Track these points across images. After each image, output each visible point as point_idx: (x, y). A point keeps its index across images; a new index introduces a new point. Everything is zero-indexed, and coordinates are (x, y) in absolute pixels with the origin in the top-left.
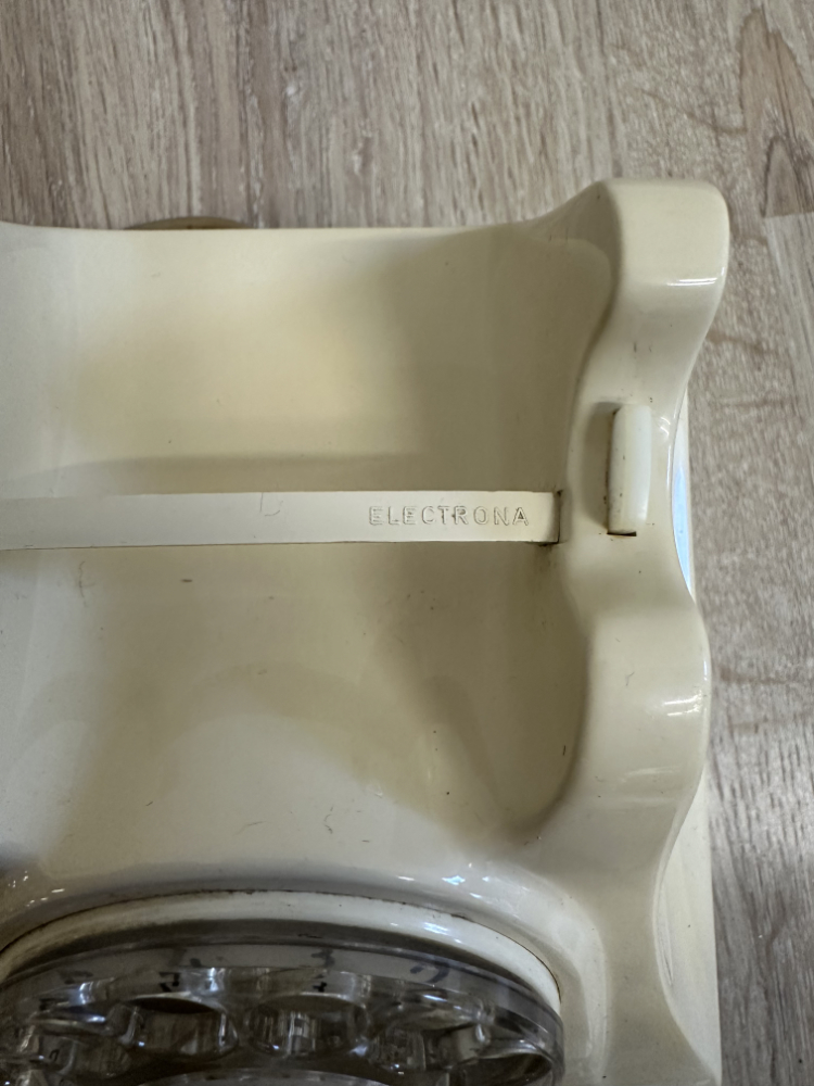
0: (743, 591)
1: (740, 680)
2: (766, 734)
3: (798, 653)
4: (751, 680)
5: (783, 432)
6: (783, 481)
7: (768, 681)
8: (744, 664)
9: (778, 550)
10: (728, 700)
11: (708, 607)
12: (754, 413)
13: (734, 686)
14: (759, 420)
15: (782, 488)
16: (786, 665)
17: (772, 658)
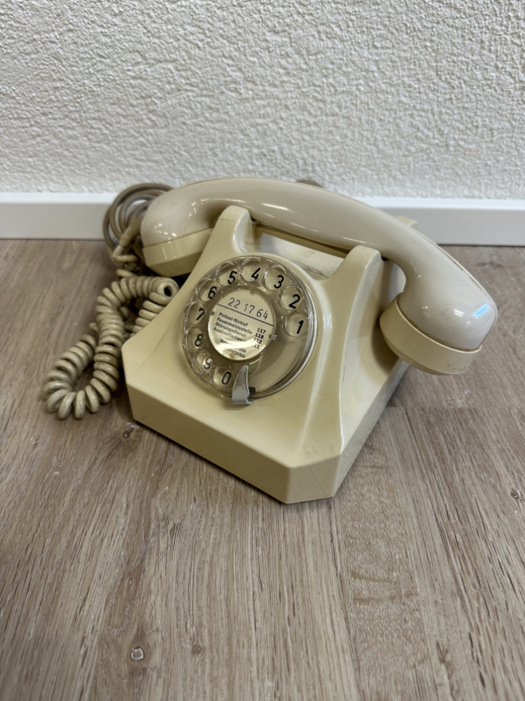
0: (363, 538)
1: (361, 578)
2: (373, 605)
3: (389, 569)
4: (366, 578)
5: (382, 478)
6: (382, 496)
7: (374, 580)
8: (363, 571)
9: (380, 523)
10: (354, 586)
11: (347, 544)
12: (370, 470)
13: (358, 580)
14: (372, 472)
15: (382, 499)
16: (383, 574)
17: (377, 570)
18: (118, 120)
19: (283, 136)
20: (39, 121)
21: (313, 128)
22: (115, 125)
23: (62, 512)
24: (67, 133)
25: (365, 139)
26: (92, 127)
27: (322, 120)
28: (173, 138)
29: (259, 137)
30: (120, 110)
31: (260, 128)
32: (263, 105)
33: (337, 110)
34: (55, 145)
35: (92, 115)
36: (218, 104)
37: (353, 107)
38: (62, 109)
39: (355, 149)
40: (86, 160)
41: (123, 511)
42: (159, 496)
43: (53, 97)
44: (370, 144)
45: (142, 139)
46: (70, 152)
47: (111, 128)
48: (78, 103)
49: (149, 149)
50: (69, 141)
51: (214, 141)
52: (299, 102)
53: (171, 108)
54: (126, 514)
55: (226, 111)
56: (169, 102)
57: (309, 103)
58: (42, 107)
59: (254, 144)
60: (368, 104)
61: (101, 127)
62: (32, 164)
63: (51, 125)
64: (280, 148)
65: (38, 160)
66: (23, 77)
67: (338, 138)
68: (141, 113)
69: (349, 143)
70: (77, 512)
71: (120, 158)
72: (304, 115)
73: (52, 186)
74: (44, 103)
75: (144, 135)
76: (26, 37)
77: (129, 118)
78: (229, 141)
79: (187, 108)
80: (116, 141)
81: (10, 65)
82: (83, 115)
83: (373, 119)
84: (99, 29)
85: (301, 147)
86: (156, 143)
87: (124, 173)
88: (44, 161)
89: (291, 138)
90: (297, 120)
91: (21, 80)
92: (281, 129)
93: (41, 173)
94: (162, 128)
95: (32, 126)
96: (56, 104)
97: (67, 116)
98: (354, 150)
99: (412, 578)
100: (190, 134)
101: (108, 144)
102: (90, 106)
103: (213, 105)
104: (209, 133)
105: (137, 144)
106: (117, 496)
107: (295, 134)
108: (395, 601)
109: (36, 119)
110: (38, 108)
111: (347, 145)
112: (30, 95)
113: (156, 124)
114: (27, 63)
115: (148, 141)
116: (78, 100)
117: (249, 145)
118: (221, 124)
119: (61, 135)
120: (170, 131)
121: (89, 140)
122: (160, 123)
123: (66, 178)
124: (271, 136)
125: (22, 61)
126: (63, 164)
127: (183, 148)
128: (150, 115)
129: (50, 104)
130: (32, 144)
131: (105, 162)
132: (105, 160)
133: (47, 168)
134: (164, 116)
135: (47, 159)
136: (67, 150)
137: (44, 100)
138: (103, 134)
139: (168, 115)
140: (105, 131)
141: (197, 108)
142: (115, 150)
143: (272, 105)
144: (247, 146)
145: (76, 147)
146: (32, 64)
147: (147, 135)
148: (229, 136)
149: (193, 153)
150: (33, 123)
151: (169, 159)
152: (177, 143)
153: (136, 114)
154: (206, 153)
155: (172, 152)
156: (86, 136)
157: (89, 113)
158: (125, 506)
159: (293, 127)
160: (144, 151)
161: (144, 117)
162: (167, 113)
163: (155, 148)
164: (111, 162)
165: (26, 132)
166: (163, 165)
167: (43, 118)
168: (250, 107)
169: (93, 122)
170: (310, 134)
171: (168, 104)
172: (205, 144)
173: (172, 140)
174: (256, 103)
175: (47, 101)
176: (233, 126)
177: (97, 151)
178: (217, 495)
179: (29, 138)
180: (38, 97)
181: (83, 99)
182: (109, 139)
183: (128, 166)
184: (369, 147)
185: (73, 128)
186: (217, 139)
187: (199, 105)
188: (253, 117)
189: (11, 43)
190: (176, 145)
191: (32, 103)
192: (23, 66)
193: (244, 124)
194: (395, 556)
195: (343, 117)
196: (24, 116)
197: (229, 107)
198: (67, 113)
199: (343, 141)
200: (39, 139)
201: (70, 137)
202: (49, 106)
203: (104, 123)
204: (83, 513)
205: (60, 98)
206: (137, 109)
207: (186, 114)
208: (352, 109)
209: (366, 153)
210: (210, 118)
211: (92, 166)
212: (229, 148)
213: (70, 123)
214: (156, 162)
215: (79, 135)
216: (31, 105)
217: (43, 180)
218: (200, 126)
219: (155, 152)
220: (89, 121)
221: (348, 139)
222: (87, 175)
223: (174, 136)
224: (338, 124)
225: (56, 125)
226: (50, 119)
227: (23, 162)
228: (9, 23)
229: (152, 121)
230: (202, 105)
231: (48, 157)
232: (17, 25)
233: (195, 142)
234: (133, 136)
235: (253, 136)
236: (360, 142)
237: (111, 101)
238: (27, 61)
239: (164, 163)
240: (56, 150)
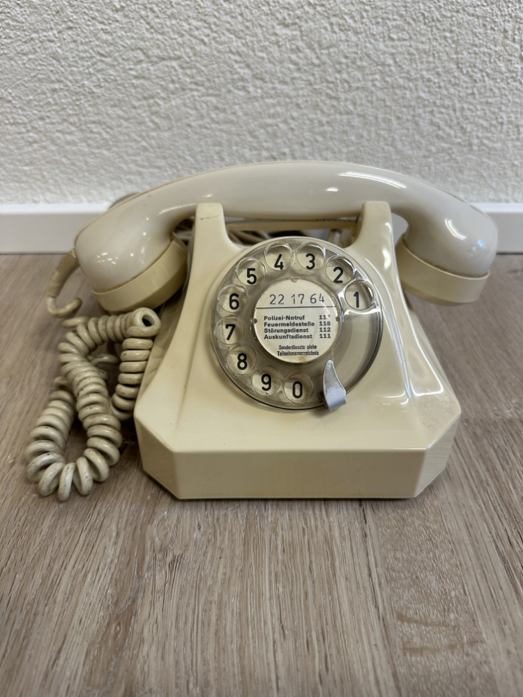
0: (409, 572)
1: (409, 621)
2: (427, 657)
3: (444, 609)
4: (416, 622)
6: (428, 521)
7: (426, 624)
8: (411, 612)
9: (428, 553)
10: (402, 632)
11: (389, 578)
13: (406, 624)
15: (428, 524)
16: (437, 616)
17: (429, 611)
18: (119, 124)
19: (295, 137)
20: (36, 126)
21: (326, 128)
22: (116, 129)
23: (38, 541)
24: (65, 138)
25: (382, 139)
26: (92, 132)
27: (336, 119)
28: (178, 142)
29: (268, 139)
30: (121, 113)
31: (270, 129)
32: (272, 104)
33: (351, 108)
34: (53, 151)
35: (92, 119)
36: (224, 104)
37: (369, 105)
38: (61, 113)
39: (372, 150)
40: (85, 167)
41: (112, 540)
42: (155, 522)
43: (51, 100)
44: (387, 145)
45: (144, 143)
46: (69, 159)
47: (111, 132)
48: (77, 105)
49: (152, 155)
50: (67, 147)
51: (220, 144)
52: (311, 101)
53: (175, 109)
54: (115, 543)
55: (233, 111)
56: (173, 103)
57: (322, 101)
58: (39, 111)
59: (263, 147)
60: (384, 101)
61: (101, 131)
62: (29, 173)
63: (49, 130)
64: (291, 151)
65: (34, 169)
66: (20, 79)
67: (353, 138)
68: (144, 115)
69: (365, 143)
70: (57, 541)
71: (121, 165)
72: (316, 114)
73: (49, 196)
74: (42, 107)
75: (147, 139)
76: (23, 36)
77: (131, 121)
78: (237, 144)
79: (191, 108)
80: (117, 147)
81: (7, 66)
82: (83, 119)
83: (390, 118)
84: (100, 26)
85: (313, 149)
86: (159, 148)
87: (125, 181)
88: (40, 170)
89: (303, 140)
90: (309, 119)
91: (18, 83)
92: (292, 129)
93: (38, 183)
94: (166, 131)
95: (28, 131)
96: (54, 108)
97: (65, 120)
98: (370, 151)
99: (474, 621)
100: (196, 137)
101: (108, 150)
102: (90, 109)
103: (219, 105)
104: (216, 135)
105: (139, 149)
106: (105, 522)
107: (307, 135)
108: (456, 651)
109: (32, 124)
110: (35, 112)
111: (363, 146)
112: (27, 99)
113: (159, 128)
114: (24, 64)
115: (151, 145)
116: (78, 103)
117: (258, 147)
118: (228, 125)
119: (59, 141)
120: (174, 135)
121: (89, 145)
122: (164, 126)
123: (64, 187)
124: (281, 138)
125: (20, 62)
126: (61, 172)
127: (187, 153)
128: (154, 118)
129: (47, 107)
130: (29, 152)
131: (105, 170)
132: (106, 167)
133: (43, 177)
134: (168, 118)
135: (43, 168)
136: (65, 157)
137: (42, 103)
138: (104, 139)
139: (172, 117)
140: (105, 136)
141: (203, 109)
142: (116, 156)
143: (282, 103)
144: (256, 149)
145: (74, 153)
146: (29, 65)
147: (150, 139)
148: (237, 139)
149: (199, 157)
150: (29, 128)
151: (173, 165)
152: (181, 147)
153: (137, 117)
154: (212, 157)
155: (176, 157)
156: (85, 141)
157: (89, 117)
158: (114, 534)
159: (305, 127)
160: (146, 156)
161: (147, 119)
162: (171, 115)
163: (158, 154)
164: (112, 169)
165: (23, 138)
166: (167, 171)
167: (41, 123)
168: (258, 106)
169: (93, 126)
170: (323, 134)
171: (172, 105)
172: (211, 147)
173: (177, 144)
174: (265, 102)
175: (45, 104)
176: (241, 127)
177: (96, 157)
178: (226, 521)
179: (25, 145)
180: (35, 100)
181: (82, 101)
182: (109, 145)
183: (130, 173)
184: (386, 148)
185: (71, 133)
186: (224, 142)
187: (204, 106)
188: (262, 118)
189: (8, 44)
190: (179, 149)
191: (29, 107)
192: (20, 68)
193: (252, 125)
194: (450, 592)
195: (359, 115)
196: (21, 121)
197: (237, 107)
198: (65, 117)
199: (358, 141)
200: (35, 146)
201: (68, 143)
202: (47, 110)
203: (104, 127)
204: (64, 543)
205: (58, 101)
206: (139, 111)
207: (191, 115)
208: (367, 107)
209: (383, 155)
210: (216, 119)
211: (92, 174)
212: (237, 151)
213: (68, 128)
214: (159, 168)
215: (78, 141)
216: (28, 109)
217: (39, 191)
218: (206, 128)
219: (158, 157)
220: (89, 125)
221: (364, 140)
222: (86, 184)
223: (179, 140)
224: (353, 123)
225: (53, 130)
226: (48, 123)
227: (19, 171)
228: (6, 21)
229: (155, 124)
230: (208, 106)
231: (45, 165)
232: (15, 23)
233: (200, 146)
234: (135, 140)
235: (262, 137)
236: (376, 143)
237: (112, 103)
238: (25, 62)
239: (168, 169)
240: (54, 158)
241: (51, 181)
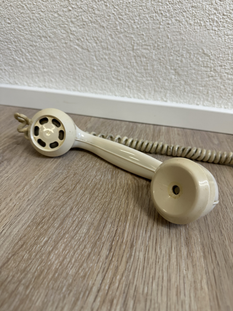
20: (216, 69)
24: (228, 77)
34: (218, 82)
43: (230, 58)
50: (227, 81)
58: (222, 62)
62: (201, 90)
63: (222, 72)
65: (205, 89)
66: (219, 46)
73: (206, 103)
74: (224, 60)
76: (231, 27)
81: (216, 40)
91: (218, 48)
93: (203, 96)
95: (211, 71)
96: (229, 61)
110: (219, 62)
112: (218, 56)
114: (225, 40)
119: (224, 77)
123: (215, 99)
125: (223, 39)
126: (218, 92)
130: (206, 81)
133: (208, 93)
135: (210, 89)
136: (223, 85)
146: (228, 40)
165: (207, 74)
167: (219, 68)
175: (226, 59)
179: (206, 77)
180: (222, 57)
189: (222, 30)
191: (217, 60)
192: (222, 41)
201: (228, 79)
217: (202, 99)
226: (223, 68)
227: (197, 89)
228: (226, 19)
232: (230, 21)
238: (226, 39)
240: (217, 85)
241: (210, 96)
